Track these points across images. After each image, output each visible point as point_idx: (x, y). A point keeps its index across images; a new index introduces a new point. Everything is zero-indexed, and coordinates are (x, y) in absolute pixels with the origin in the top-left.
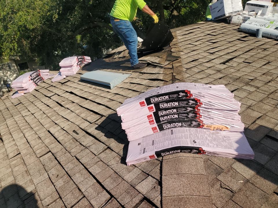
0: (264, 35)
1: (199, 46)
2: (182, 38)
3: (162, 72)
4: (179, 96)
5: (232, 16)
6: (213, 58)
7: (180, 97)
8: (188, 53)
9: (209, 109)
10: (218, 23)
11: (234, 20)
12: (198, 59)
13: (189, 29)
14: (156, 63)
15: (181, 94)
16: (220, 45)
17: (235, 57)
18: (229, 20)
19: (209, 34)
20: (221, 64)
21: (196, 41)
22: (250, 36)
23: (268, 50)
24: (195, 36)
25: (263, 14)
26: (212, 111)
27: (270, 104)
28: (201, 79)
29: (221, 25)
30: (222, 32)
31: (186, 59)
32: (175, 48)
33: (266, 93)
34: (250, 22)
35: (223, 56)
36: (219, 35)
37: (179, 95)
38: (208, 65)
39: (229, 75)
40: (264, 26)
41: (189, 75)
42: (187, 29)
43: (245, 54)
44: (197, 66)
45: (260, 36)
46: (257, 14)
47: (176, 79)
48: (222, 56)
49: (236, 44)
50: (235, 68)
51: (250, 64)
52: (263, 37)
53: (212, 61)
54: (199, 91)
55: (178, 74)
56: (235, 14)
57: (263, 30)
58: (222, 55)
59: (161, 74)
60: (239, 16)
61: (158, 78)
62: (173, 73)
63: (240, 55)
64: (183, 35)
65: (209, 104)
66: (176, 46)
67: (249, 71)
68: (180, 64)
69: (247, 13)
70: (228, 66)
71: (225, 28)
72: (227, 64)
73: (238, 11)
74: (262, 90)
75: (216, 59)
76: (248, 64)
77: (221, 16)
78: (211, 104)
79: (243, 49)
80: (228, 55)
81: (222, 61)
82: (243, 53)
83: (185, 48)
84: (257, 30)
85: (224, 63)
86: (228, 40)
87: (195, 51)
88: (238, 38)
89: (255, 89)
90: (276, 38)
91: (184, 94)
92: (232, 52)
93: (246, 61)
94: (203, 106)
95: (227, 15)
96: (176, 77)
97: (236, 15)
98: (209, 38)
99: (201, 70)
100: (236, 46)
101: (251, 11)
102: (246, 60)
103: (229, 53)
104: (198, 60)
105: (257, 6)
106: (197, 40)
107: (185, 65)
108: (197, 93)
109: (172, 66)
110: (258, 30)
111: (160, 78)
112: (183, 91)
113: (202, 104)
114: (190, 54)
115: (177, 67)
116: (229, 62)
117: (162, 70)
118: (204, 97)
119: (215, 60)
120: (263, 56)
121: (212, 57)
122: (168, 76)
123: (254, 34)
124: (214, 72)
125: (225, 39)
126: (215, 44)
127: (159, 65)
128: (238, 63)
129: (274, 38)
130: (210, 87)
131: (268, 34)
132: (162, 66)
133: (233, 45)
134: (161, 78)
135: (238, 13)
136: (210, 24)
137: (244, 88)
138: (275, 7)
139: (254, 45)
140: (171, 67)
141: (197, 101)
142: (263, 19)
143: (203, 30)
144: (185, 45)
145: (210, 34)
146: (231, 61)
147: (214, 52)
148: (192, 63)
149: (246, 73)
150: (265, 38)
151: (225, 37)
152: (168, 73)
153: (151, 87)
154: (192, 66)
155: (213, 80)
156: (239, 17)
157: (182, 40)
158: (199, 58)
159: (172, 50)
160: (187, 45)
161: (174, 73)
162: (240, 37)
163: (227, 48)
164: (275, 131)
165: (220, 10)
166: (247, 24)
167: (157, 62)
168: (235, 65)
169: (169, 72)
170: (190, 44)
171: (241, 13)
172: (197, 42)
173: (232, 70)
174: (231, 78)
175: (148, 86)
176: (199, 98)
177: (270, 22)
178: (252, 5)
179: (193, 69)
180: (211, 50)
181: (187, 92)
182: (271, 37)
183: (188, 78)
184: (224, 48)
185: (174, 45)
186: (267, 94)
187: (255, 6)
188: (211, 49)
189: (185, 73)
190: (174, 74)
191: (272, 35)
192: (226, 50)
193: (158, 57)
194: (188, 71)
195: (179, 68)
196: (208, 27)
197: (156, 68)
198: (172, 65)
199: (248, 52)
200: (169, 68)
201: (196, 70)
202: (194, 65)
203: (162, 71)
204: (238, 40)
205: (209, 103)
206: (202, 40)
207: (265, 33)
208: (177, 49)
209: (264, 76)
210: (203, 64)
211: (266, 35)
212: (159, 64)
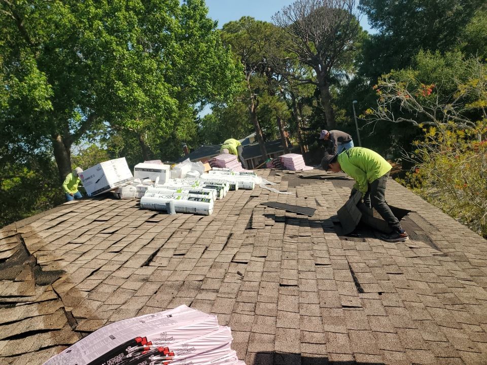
0: (178, 210)
1: (89, 243)
2: (48, 234)
3: (36, 313)
4: (127, 356)
5: (120, 187)
6: (126, 260)
7: (130, 358)
8: (74, 261)
9: (187, 359)
10: (101, 200)
11: (126, 193)
12: (100, 268)
13: (55, 217)
14: (11, 296)
15: (131, 349)
16: (125, 236)
17: (157, 249)
18: (118, 194)
19: (95, 221)
20: (142, 266)
21: (79, 236)
22: (160, 213)
23: (195, 230)
24: (73, 228)
25: (162, 181)
26: (193, 361)
27: (247, 313)
28: (123, 304)
29: (107, 203)
30: (116, 214)
31: (77, 272)
32: (44, 255)
33: (231, 296)
34: (151, 194)
35: (138, 253)
36: (112, 219)
37: (126, 353)
38: (123, 273)
39: (166, 283)
40: (173, 198)
41: (98, 303)
42: (50, 217)
43: (168, 241)
44: (105, 282)
45: (173, 212)
46: (154, 182)
47: (77, 320)
48: (136, 253)
49: (148, 229)
50: (167, 268)
51: (185, 256)
52: (177, 212)
53: (125, 266)
54: (162, 332)
55: (75, 307)
56: (124, 184)
57: (175, 202)
58: (136, 251)
59: (36, 318)
60: (130, 186)
61: (32, 329)
62: (63, 308)
63: (163, 245)
64: (47, 229)
65: (184, 350)
66: (45, 253)
67: (190, 267)
68: (71, 286)
69: (140, 181)
70: (156, 268)
71: (116, 206)
72: (151, 264)
73: (127, 180)
74: (224, 293)
75: (131, 261)
76: (182, 256)
77: (103, 189)
78: (189, 348)
79: (162, 234)
80: (144, 249)
81: (143, 261)
82: (166, 242)
83: (64, 251)
84: (166, 204)
85: (147, 264)
86: (132, 224)
87: (86, 254)
88: (146, 219)
89: (215, 294)
90: (194, 212)
91: (137, 348)
92: (149, 243)
93: (177, 253)
94: (176, 357)
95: (113, 187)
96: (75, 315)
97: (125, 186)
98: (100, 227)
99: (117, 287)
100: (148, 231)
101: (144, 179)
102: (175, 250)
103: (145, 246)
104: (100, 270)
105: (150, 171)
106: (81, 234)
107: (81, 286)
108: (159, 337)
109: (56, 292)
110: (168, 204)
111: (37, 328)
112: (133, 343)
113: (173, 354)
114: (79, 262)
115: (67, 294)
116: (154, 260)
117: (34, 307)
118: (172, 339)
119: (128, 262)
120: (194, 239)
121: (122, 258)
122: (55, 318)
123: (164, 210)
124: (141, 284)
125: (126, 223)
126: (114, 235)
127: (21, 299)
128: (167, 259)
129: (192, 212)
130: (171, 316)
131: (183, 208)
132: (29, 299)
133: (144, 231)
134: (41, 326)
135: (127, 182)
136: (88, 203)
137: (199, 297)
138: (173, 171)
139: (173, 225)
140: (54, 296)
141: (163, 352)
142: (165, 187)
143: (82, 214)
144: (60, 246)
145: (98, 219)
146: (155, 258)
147: (122, 250)
148: (91, 277)
149: (189, 272)
150: (180, 214)
151: (123, 220)
152: (51, 311)
153: (20, 355)
154: (96, 283)
155: (146, 299)
156: (131, 188)
157: (51, 239)
158: (100, 266)
159: (39, 262)
160: (64, 247)
161: (66, 307)
162: (148, 218)
163: (138, 238)
164: (278, 354)
165: (99, 180)
166: (149, 197)
167: (16, 294)
168: (165, 263)
169: (52, 308)
170: (69, 243)
171: (132, 183)
172: (82, 237)
173: (166, 273)
174: (171, 287)
175: (13, 356)
176: (165, 346)
177: (176, 191)
178: (143, 170)
179: (100, 289)
180: (114, 246)
181: (140, 342)
182: (188, 211)
183: (100, 310)
184: (133, 240)
185: (39, 250)
186: (233, 296)
187: (147, 171)
188: (113, 244)
189: (89, 301)
190: (68, 309)
191: (188, 208)
192: (138, 241)
193: (10, 280)
194: (94, 296)
195: (72, 295)
196: (88, 208)
197: (14, 306)
198: (53, 292)
199: (171, 238)
200: (51, 300)
201: (106, 289)
202: (100, 281)
203: (34, 310)
204: (146, 223)
205: (184, 348)
206: (89, 233)
207: (178, 207)
208: (49, 258)
209: (213, 270)
210: (113, 275)
211: (181, 210)
212: (22, 296)
